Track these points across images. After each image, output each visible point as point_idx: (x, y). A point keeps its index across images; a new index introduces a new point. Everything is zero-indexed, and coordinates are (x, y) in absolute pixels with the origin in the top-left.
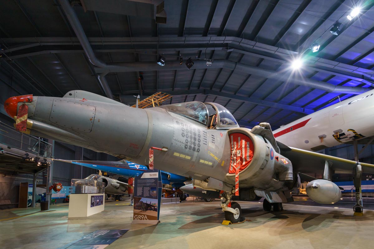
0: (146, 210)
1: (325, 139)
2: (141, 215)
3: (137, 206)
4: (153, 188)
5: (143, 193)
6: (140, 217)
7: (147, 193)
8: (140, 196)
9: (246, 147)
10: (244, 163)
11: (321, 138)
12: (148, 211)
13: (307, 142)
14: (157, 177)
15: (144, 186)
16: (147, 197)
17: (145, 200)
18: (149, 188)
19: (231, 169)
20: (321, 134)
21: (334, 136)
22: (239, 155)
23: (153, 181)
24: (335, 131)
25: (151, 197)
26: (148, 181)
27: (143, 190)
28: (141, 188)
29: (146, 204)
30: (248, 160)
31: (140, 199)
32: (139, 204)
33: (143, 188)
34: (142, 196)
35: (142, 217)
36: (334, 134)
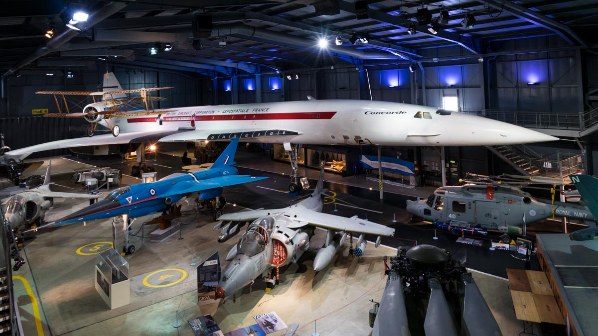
0: (209, 292)
2: (204, 296)
3: (201, 290)
4: (213, 273)
5: (205, 278)
6: (203, 298)
7: (208, 278)
8: (202, 281)
9: (282, 251)
10: (281, 260)
12: (210, 292)
14: (217, 263)
15: (206, 273)
16: (209, 281)
17: (207, 284)
18: (210, 274)
19: (274, 262)
22: (279, 254)
23: (214, 267)
25: (212, 280)
26: (209, 268)
27: (205, 276)
28: (203, 275)
29: (208, 287)
30: (284, 258)
31: (203, 283)
32: (202, 288)
33: (205, 275)
34: (205, 281)
35: (206, 298)
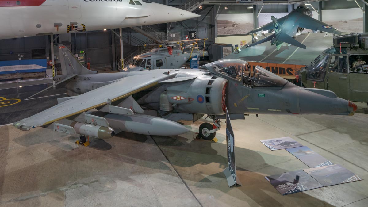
1: (60, 27)
11: (57, 25)
13: (39, 26)
20: (58, 22)
21: (69, 26)
24: (72, 22)
36: (69, 24)
